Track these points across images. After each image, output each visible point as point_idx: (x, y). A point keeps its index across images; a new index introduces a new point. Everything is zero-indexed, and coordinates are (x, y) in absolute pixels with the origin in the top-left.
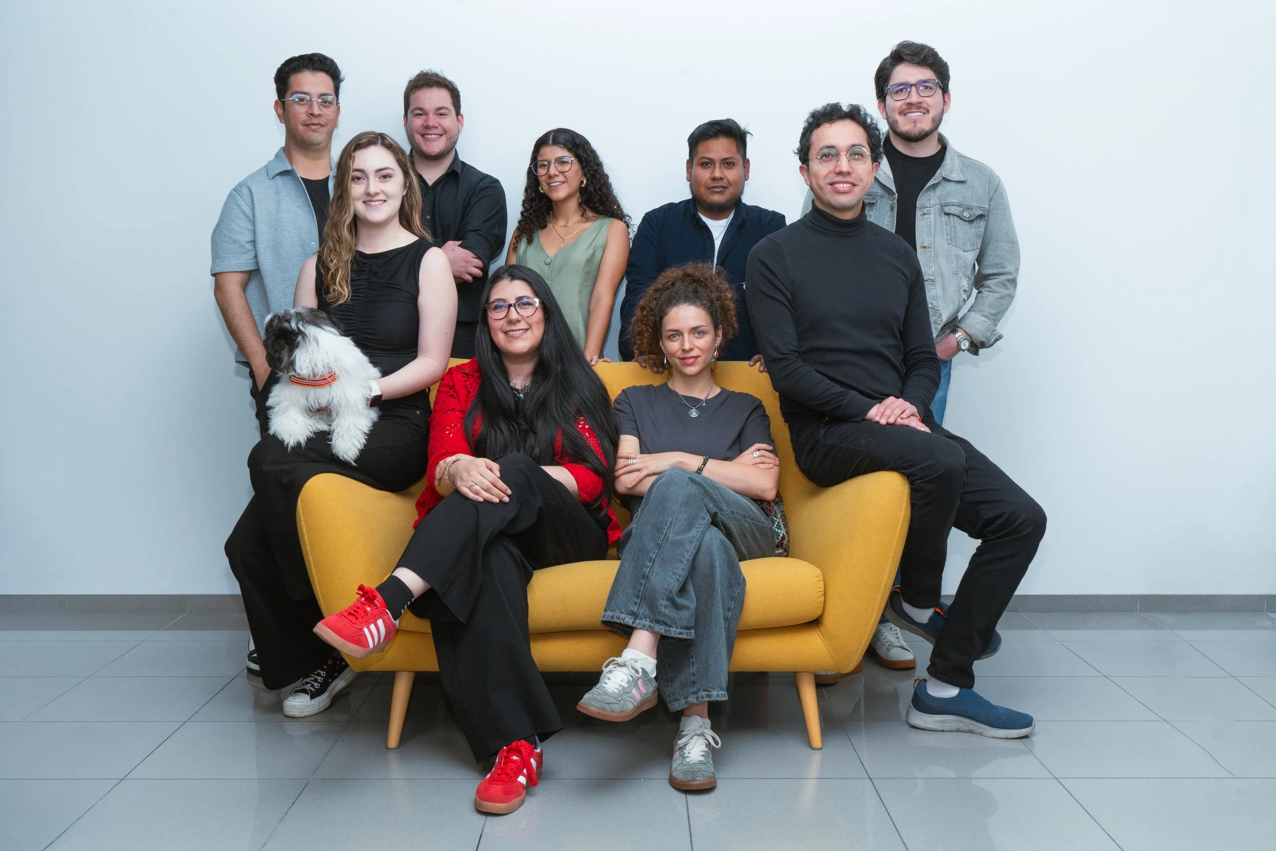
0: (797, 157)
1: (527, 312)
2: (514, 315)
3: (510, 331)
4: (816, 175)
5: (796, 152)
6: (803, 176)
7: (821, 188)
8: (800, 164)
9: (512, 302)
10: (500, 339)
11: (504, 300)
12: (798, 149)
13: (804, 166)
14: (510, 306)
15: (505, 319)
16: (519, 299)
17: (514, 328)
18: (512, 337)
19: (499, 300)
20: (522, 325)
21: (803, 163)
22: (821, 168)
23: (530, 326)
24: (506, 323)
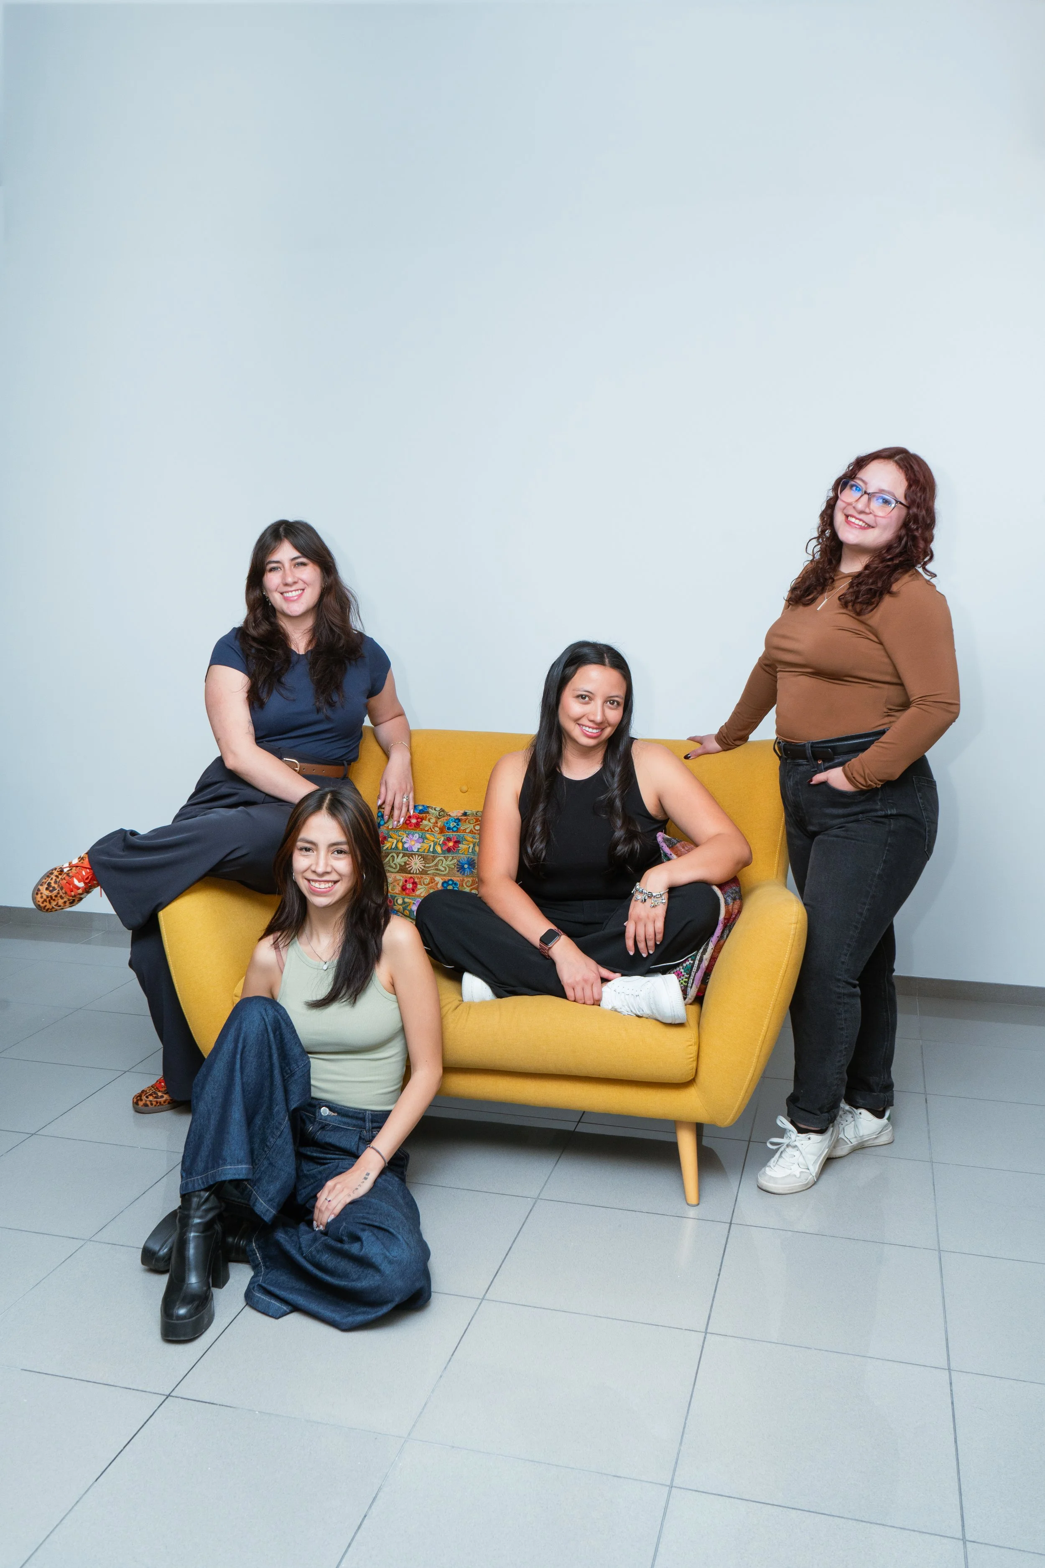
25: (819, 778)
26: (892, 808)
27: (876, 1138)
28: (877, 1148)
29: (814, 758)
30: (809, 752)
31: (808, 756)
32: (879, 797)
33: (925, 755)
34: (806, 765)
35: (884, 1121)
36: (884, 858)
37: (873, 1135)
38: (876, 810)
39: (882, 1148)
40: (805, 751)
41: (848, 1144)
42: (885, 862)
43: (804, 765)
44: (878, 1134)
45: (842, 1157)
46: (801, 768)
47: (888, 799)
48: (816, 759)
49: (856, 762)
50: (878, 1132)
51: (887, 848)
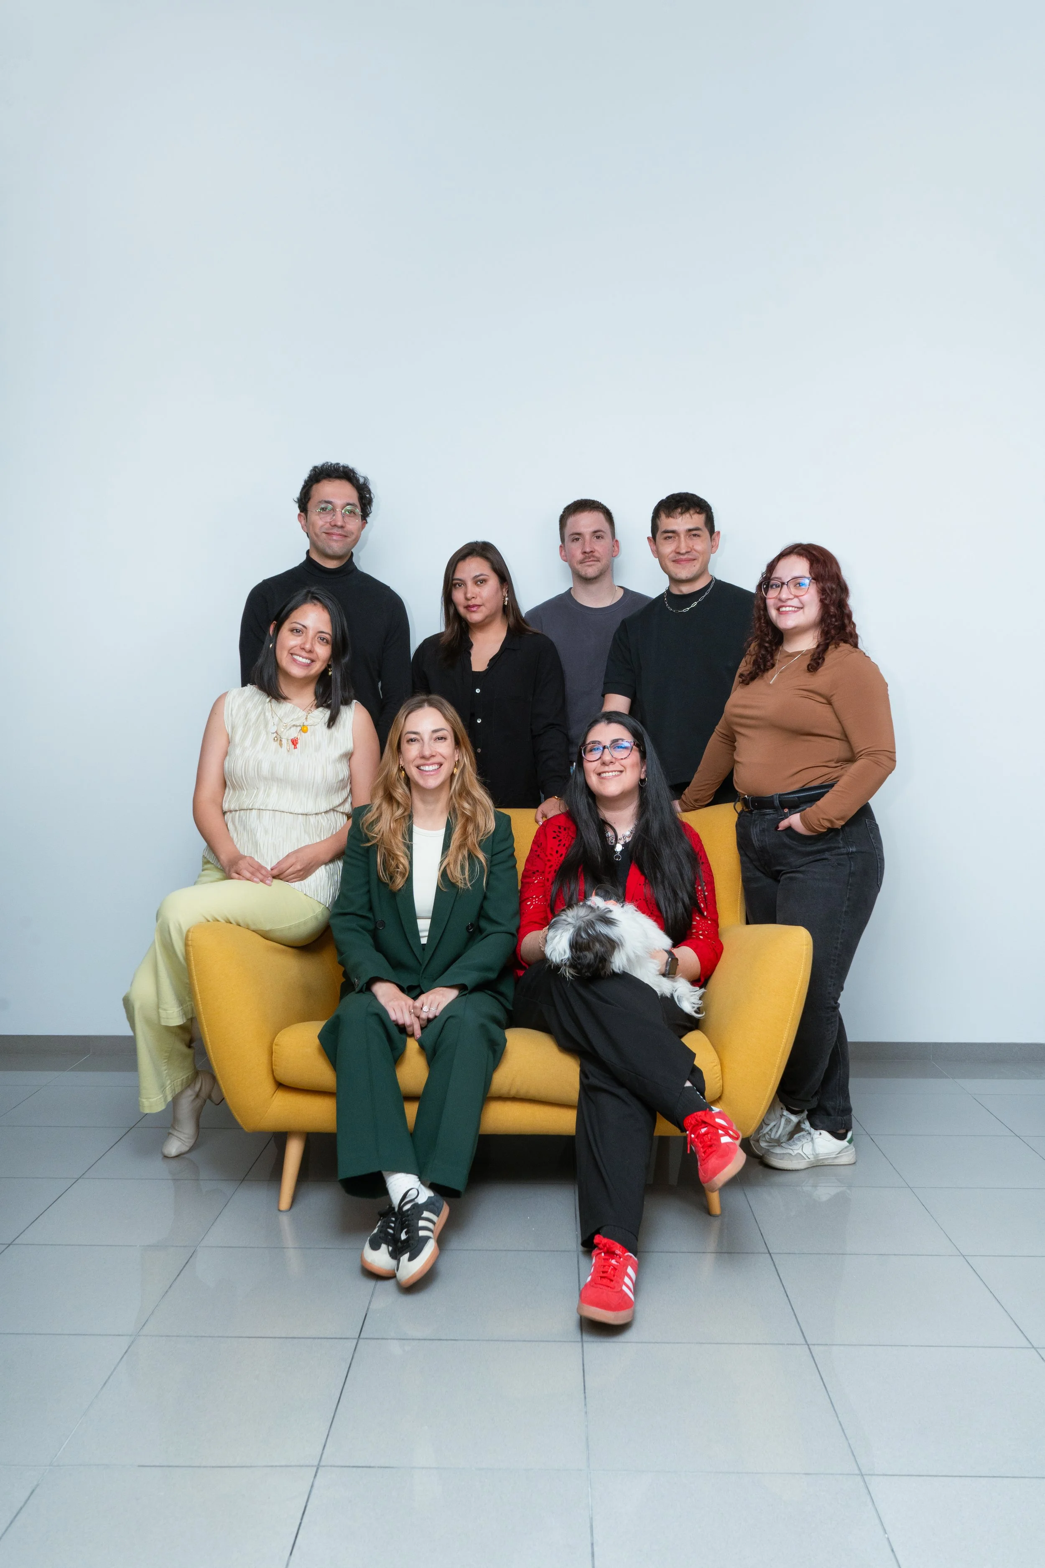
0: (297, 505)
1: (620, 754)
2: (607, 757)
3: (603, 772)
4: (313, 525)
5: (296, 500)
6: (300, 522)
7: (316, 535)
8: (298, 511)
9: (608, 744)
10: (593, 781)
11: (599, 743)
12: (298, 499)
13: (302, 514)
14: (604, 747)
15: (599, 761)
16: (615, 741)
17: (606, 768)
18: (603, 778)
19: (594, 742)
20: (617, 766)
21: (301, 511)
22: (320, 521)
23: (624, 767)
24: (600, 765)
25: (783, 824)
26: (852, 846)
27: (835, 1157)
28: (839, 1167)
29: (782, 807)
30: (777, 803)
31: (776, 805)
32: (841, 837)
33: (868, 803)
34: (773, 814)
35: (845, 1143)
36: (848, 896)
37: (833, 1155)
38: (839, 848)
39: (842, 1167)
40: (773, 802)
41: (805, 1159)
42: (849, 899)
43: (771, 814)
44: (838, 1154)
45: (798, 1170)
46: (768, 817)
47: (848, 839)
48: (783, 808)
49: (811, 810)
50: (838, 1152)
51: (849, 887)
